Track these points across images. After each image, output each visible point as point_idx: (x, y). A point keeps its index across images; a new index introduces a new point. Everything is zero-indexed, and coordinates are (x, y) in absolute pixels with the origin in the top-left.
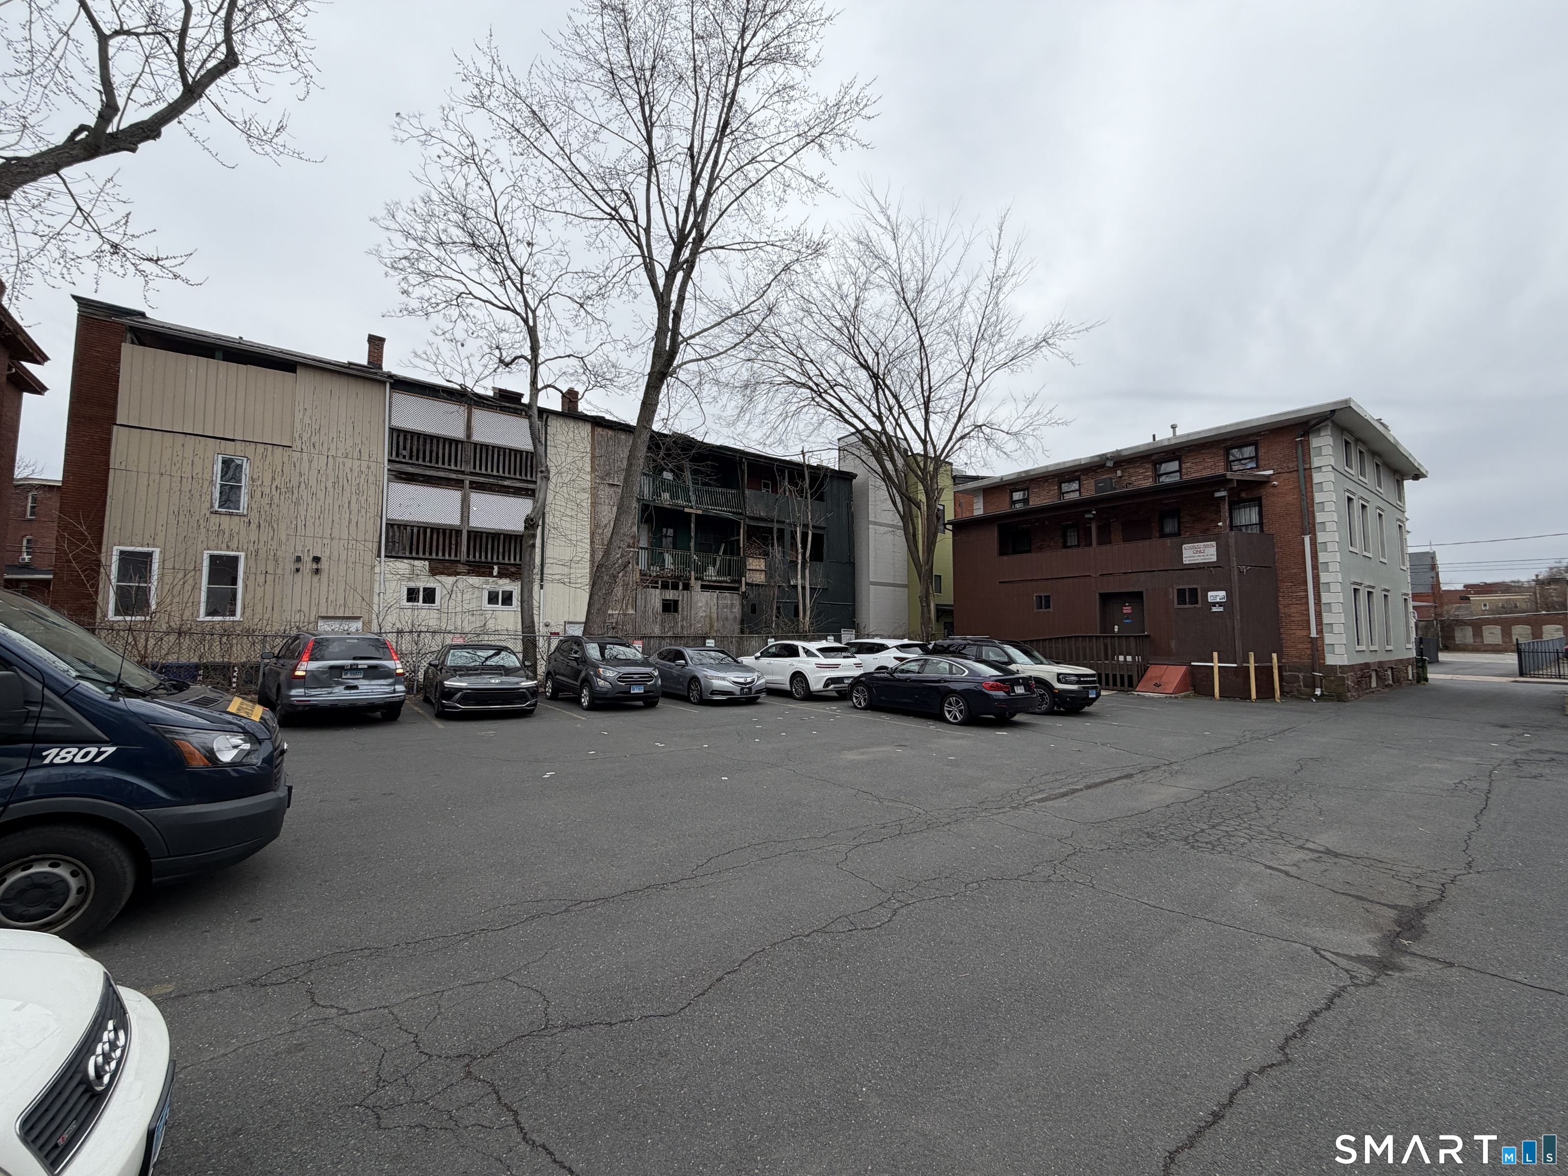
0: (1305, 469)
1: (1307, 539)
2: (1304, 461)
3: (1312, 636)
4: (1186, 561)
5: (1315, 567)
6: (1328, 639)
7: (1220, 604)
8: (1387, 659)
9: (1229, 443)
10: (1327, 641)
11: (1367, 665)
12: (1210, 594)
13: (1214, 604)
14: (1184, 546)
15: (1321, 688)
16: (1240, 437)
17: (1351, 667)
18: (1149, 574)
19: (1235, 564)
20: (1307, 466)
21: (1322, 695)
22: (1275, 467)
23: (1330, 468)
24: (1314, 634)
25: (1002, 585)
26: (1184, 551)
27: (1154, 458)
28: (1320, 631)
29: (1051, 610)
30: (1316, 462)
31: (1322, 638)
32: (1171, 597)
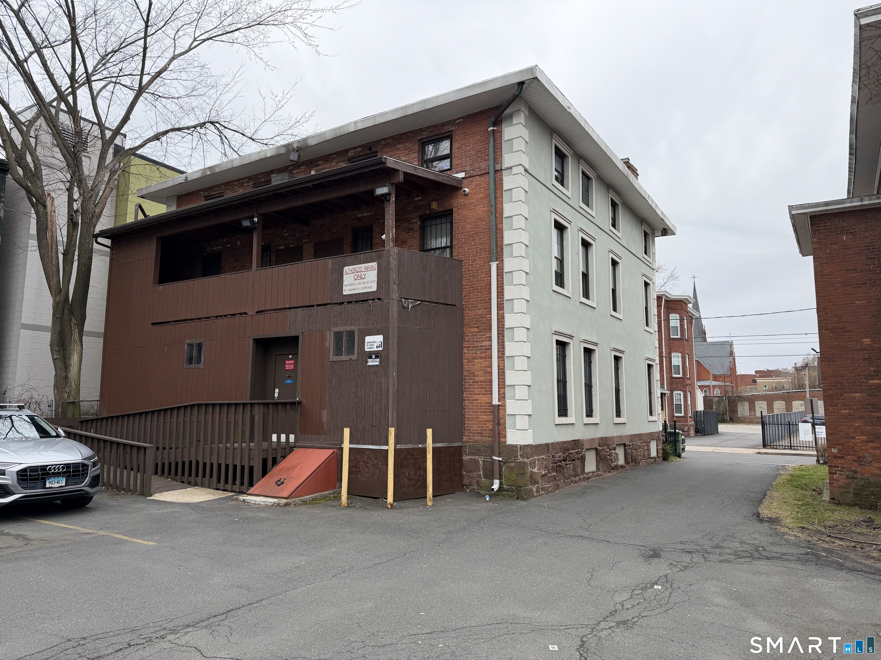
0: (496, 171)
1: (494, 266)
2: (495, 159)
3: (494, 403)
4: (347, 291)
5: (500, 307)
6: (511, 407)
7: (377, 355)
8: (615, 434)
9: (424, 135)
10: (509, 411)
11: (576, 443)
12: (368, 339)
13: (370, 355)
14: (346, 269)
15: (500, 479)
16: (435, 126)
17: (545, 448)
18: (307, 310)
19: (395, 296)
20: (498, 167)
21: (500, 489)
22: (467, 168)
23: (521, 170)
24: (495, 401)
25: (155, 327)
26: (345, 277)
27: (351, 154)
28: (502, 397)
29: (201, 366)
30: (508, 160)
31: (504, 405)
32: (327, 344)
